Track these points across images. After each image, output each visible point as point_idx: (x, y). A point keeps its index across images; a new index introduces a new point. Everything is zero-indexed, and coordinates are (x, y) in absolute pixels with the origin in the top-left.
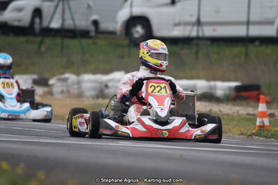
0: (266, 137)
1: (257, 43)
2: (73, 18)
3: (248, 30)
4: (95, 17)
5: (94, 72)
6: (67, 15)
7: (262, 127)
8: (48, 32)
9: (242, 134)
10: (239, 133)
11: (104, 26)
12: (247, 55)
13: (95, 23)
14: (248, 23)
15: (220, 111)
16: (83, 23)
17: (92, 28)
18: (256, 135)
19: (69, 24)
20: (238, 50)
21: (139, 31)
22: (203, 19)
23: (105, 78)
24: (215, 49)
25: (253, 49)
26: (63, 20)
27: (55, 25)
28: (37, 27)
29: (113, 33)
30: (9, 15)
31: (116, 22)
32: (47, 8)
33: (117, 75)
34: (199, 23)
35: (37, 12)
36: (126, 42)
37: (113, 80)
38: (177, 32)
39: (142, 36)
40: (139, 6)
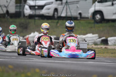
2: (71, 12)
4: (80, 11)
6: (68, 10)
8: (60, 18)
11: (84, 15)
13: (80, 14)
16: (75, 14)
17: (79, 16)
19: (69, 14)
23: (84, 37)
26: (67, 13)
27: (63, 15)
28: (56, 16)
29: (88, 18)
30: (44, 12)
31: (89, 13)
32: (60, 8)
33: (90, 35)
35: (56, 10)
36: (93, 21)
37: (87, 37)
38: (114, 17)
39: (100, 19)
40: (98, 6)
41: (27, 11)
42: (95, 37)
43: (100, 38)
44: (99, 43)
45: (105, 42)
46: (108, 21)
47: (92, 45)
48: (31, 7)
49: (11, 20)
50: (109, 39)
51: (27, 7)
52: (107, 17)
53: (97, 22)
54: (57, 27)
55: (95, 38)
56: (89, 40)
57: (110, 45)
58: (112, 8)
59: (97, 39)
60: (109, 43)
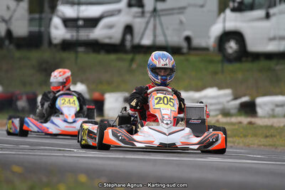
2: (165, 35)
4: (187, 33)
6: (159, 31)
8: (139, 49)
11: (197, 42)
13: (188, 39)
16: (176, 39)
17: (184, 45)
19: (161, 40)
21: (232, 46)
23: (197, 95)
26: (155, 36)
27: (147, 41)
28: (128, 44)
29: (206, 49)
30: (98, 33)
31: (209, 37)
32: (138, 24)
33: (211, 92)
35: (129, 29)
36: (219, 58)
37: (205, 97)
38: (272, 47)
39: (236, 52)
40: (232, 21)
41: (58, 32)
42: (225, 95)
43: (235, 98)
44: (233, 111)
45: (249, 108)
46: (257, 56)
47: (217, 116)
48: (68, 22)
49: (17, 54)
50: (259, 100)
51: (56, 21)
52: (254, 46)
53: (229, 59)
54: (130, 71)
55: (224, 100)
56: (211, 104)
57: (261, 117)
58: (266, 24)
59: (228, 102)
60: (259, 111)
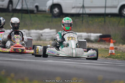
0: (113, 58)
1: (109, 16)
2: (27, 5)
3: (105, 10)
4: (36, 4)
5: (36, 29)
6: (24, 3)
7: (112, 54)
8: (15, 11)
9: (102, 57)
10: (101, 56)
11: (41, 8)
12: (105, 21)
13: (37, 7)
14: (105, 7)
15: (93, 47)
16: (31, 7)
17: (35, 9)
18: (109, 58)
19: (25, 7)
20: (101, 19)
21: (56, 10)
22: (85, 5)
23: (41, 31)
24: (90, 19)
25: (108, 19)
26: (22, 5)
27: (19, 7)
28: (10, 8)
29: (45, 11)
31: (46, 6)
33: (47, 30)
34: (83, 7)
35: (11, 2)
36: (50, 15)
37: (44, 32)
38: (73, 11)
39: (58, 13)
52: (65, 11)
53: (55, 16)
55: (52, 34)
56: (47, 36)
59: (54, 35)
